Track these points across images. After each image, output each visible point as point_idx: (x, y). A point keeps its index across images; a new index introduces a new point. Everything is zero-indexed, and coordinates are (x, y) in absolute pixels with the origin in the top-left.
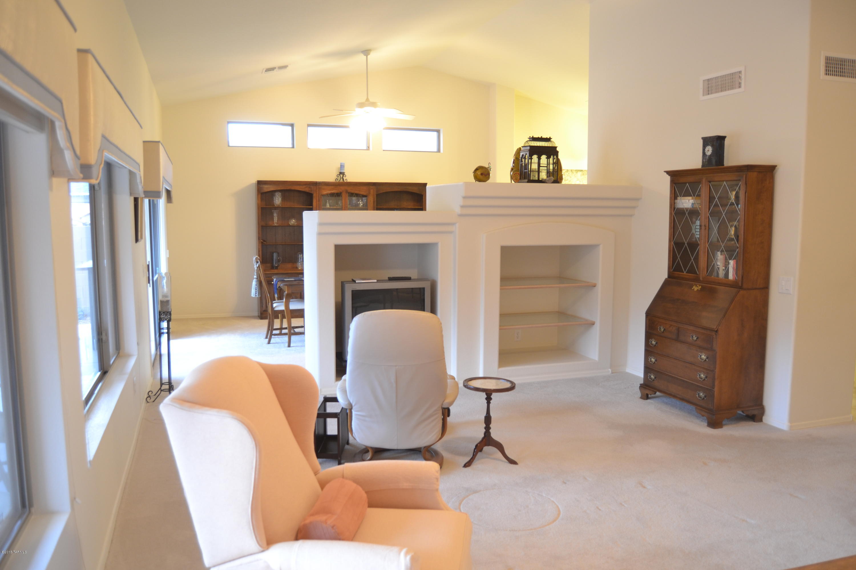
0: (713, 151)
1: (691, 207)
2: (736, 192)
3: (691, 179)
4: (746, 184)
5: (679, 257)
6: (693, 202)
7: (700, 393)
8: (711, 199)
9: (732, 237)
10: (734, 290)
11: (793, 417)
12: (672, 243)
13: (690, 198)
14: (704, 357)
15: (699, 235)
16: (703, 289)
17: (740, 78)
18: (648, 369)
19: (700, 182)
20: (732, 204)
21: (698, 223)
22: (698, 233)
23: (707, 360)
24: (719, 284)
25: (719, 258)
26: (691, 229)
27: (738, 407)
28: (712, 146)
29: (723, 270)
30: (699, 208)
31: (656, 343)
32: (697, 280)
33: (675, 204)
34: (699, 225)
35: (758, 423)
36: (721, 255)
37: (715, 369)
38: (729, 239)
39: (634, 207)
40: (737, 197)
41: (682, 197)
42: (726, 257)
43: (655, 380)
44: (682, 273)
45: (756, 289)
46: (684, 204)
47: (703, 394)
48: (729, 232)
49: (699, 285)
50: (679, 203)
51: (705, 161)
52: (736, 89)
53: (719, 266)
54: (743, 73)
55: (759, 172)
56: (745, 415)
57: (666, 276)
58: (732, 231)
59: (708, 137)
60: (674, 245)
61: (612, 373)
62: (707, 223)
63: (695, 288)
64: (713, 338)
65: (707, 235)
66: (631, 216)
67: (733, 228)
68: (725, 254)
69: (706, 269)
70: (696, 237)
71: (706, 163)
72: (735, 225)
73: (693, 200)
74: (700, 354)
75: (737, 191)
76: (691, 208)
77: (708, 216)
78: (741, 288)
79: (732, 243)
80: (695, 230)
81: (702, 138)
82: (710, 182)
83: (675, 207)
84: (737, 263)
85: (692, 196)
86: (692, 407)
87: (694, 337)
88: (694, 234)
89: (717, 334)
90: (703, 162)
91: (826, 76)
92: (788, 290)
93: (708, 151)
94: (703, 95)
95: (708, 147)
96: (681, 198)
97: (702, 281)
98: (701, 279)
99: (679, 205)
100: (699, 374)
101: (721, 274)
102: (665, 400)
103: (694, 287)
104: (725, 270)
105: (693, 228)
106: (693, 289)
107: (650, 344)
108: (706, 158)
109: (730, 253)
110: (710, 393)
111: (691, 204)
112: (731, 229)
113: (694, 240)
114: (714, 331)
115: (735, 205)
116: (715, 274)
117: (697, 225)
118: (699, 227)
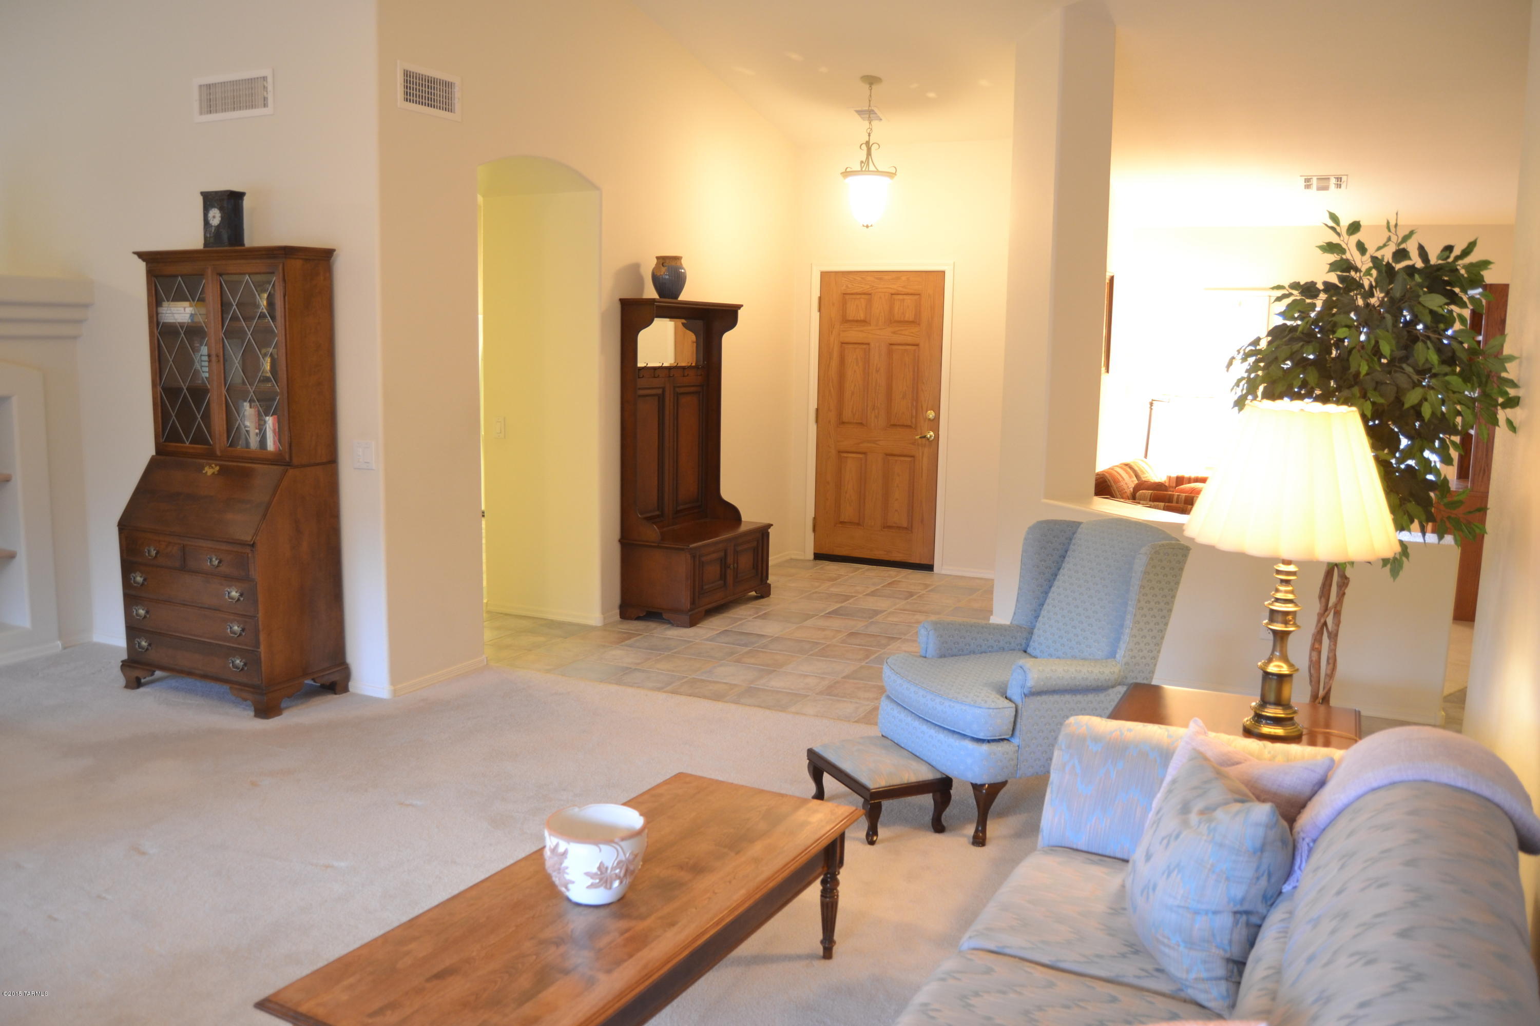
0: (222, 217)
1: (190, 321)
2: (268, 293)
3: (187, 268)
4: (284, 280)
5: (173, 415)
6: (193, 312)
7: (235, 661)
8: (225, 306)
9: (268, 375)
10: (277, 469)
11: (397, 673)
12: (159, 389)
13: (186, 304)
14: (234, 594)
15: (208, 372)
16: (224, 471)
17: (265, 89)
18: (133, 630)
19: (202, 275)
20: (262, 316)
21: (204, 350)
22: (207, 369)
23: (242, 599)
24: (250, 461)
25: (247, 413)
26: (192, 362)
27: (305, 674)
28: (221, 209)
29: (257, 434)
30: (204, 322)
31: (145, 580)
32: (210, 455)
33: (160, 315)
34: (207, 354)
35: (341, 695)
36: (251, 407)
37: (258, 613)
38: (262, 378)
39: (79, 322)
40: (271, 304)
41: (172, 303)
42: (259, 411)
43: (150, 648)
44: (182, 445)
45: (318, 464)
46: (177, 316)
47: (240, 662)
48: (261, 366)
49: (216, 465)
50: (167, 313)
51: (210, 237)
52: (258, 108)
53: (249, 427)
54: (270, 80)
55: (306, 260)
56: (319, 685)
57: (153, 452)
58: (267, 366)
59: (213, 192)
60: (162, 393)
61: (65, 648)
62: (221, 350)
63: (209, 471)
64: (248, 557)
65: (222, 371)
66: (75, 338)
67: (268, 360)
68: (257, 405)
69: (225, 435)
70: (203, 375)
71: (212, 240)
72: (271, 354)
73: (191, 309)
74: (229, 590)
75: (270, 292)
76: (188, 323)
77: (221, 337)
78: (289, 466)
79: (268, 385)
80: (201, 364)
81: (202, 193)
82: (221, 275)
83: (159, 320)
84: (279, 422)
85: (189, 301)
86: (226, 688)
87: (214, 559)
88: (199, 371)
89: (254, 550)
90: (205, 238)
91: (406, 102)
92: (368, 463)
93: (214, 217)
94: (201, 113)
95: (213, 209)
96: (169, 305)
97: (220, 457)
98: (218, 453)
99: (166, 318)
100: (229, 626)
101: (254, 442)
102: (173, 683)
103: (207, 469)
104: (260, 435)
105: (196, 358)
106: (204, 472)
107: (132, 582)
108: (211, 231)
109: (266, 404)
110: (252, 658)
111: (188, 316)
112: (264, 360)
113: (200, 382)
114: (249, 545)
115: (267, 318)
116: (242, 442)
117: (203, 354)
118: (207, 357)
